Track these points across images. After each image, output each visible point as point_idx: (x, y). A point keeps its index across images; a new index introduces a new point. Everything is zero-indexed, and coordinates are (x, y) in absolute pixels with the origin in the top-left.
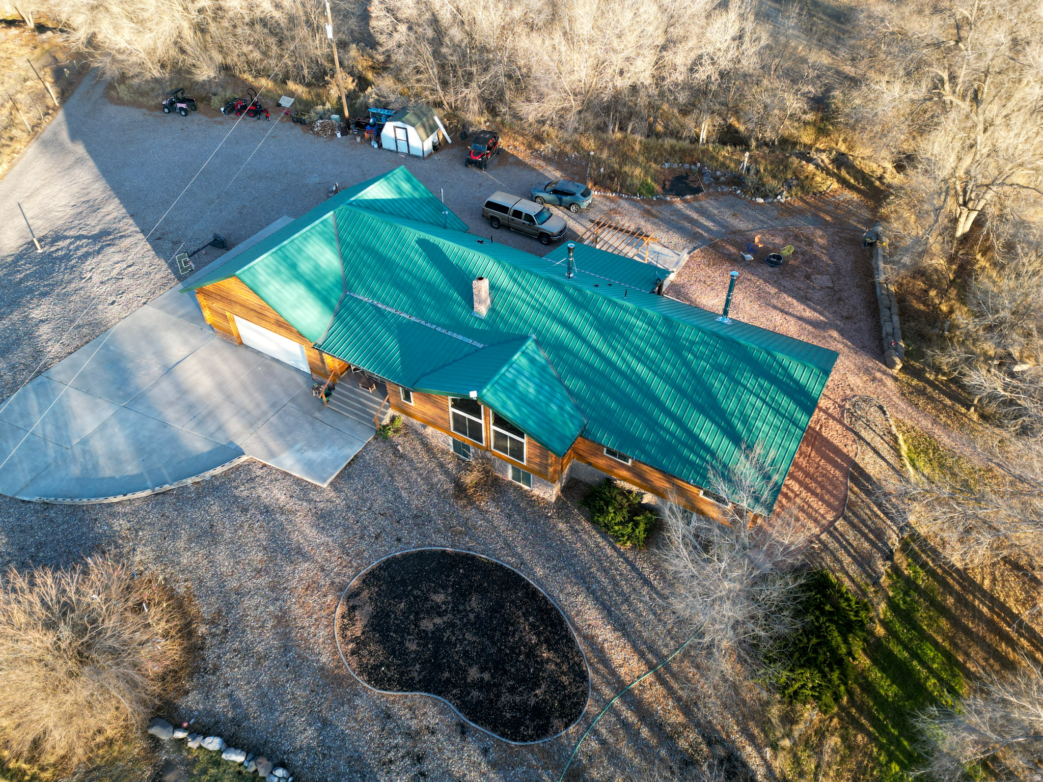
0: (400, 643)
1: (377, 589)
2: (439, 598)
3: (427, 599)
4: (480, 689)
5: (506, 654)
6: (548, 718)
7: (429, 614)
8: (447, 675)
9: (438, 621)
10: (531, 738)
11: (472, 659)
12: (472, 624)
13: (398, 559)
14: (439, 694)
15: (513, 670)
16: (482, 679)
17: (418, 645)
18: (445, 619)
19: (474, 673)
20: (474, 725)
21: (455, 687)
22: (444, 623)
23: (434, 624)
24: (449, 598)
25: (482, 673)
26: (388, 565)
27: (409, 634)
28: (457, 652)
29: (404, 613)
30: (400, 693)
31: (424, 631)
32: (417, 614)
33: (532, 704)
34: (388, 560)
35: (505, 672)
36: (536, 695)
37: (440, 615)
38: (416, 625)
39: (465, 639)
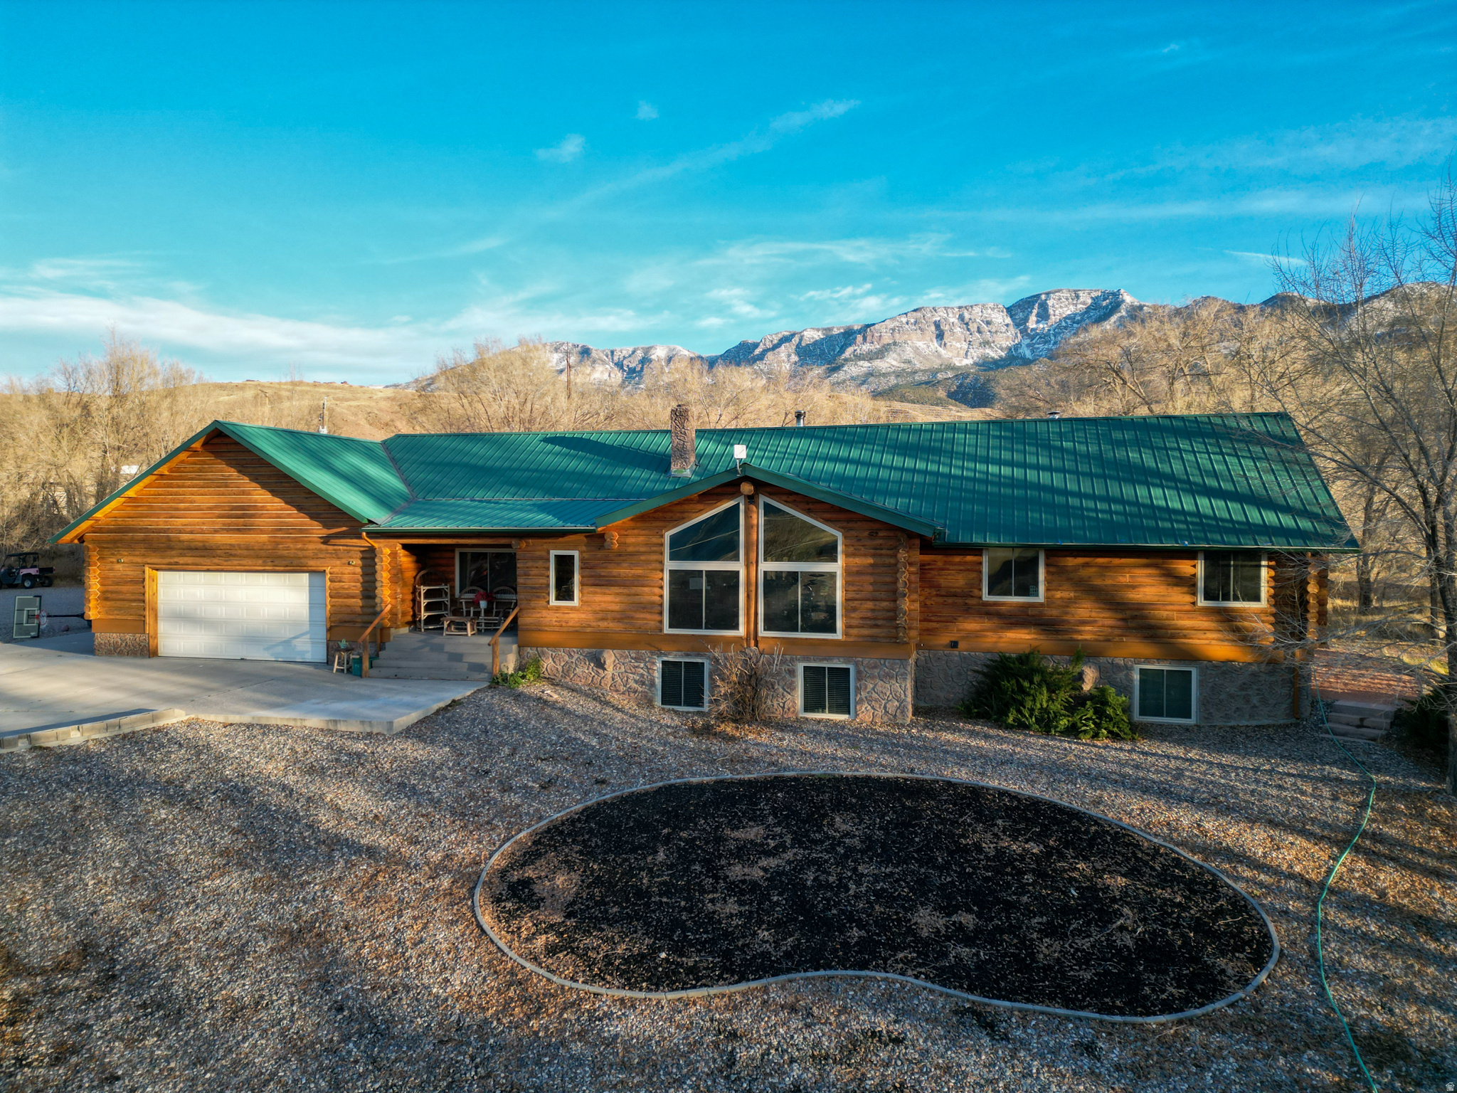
0: (690, 910)
1: (578, 848)
2: (753, 832)
3: (720, 840)
4: (968, 941)
5: (987, 879)
6: (1196, 960)
7: (739, 857)
8: (856, 933)
9: (772, 862)
10: (1186, 1002)
11: (908, 899)
12: (863, 852)
13: (613, 804)
14: (863, 966)
15: (1025, 899)
16: (960, 927)
17: (741, 903)
18: (789, 855)
19: (926, 920)
20: (1007, 1004)
21: (896, 949)
22: (789, 862)
23: (765, 870)
24: (778, 830)
25: (949, 915)
26: (590, 814)
27: (703, 891)
28: (857, 896)
29: (670, 867)
30: (743, 987)
31: (744, 882)
32: (707, 863)
33: (1130, 943)
34: (586, 809)
35: (1009, 906)
36: (1122, 928)
37: (769, 854)
38: (716, 878)
39: (862, 875)
